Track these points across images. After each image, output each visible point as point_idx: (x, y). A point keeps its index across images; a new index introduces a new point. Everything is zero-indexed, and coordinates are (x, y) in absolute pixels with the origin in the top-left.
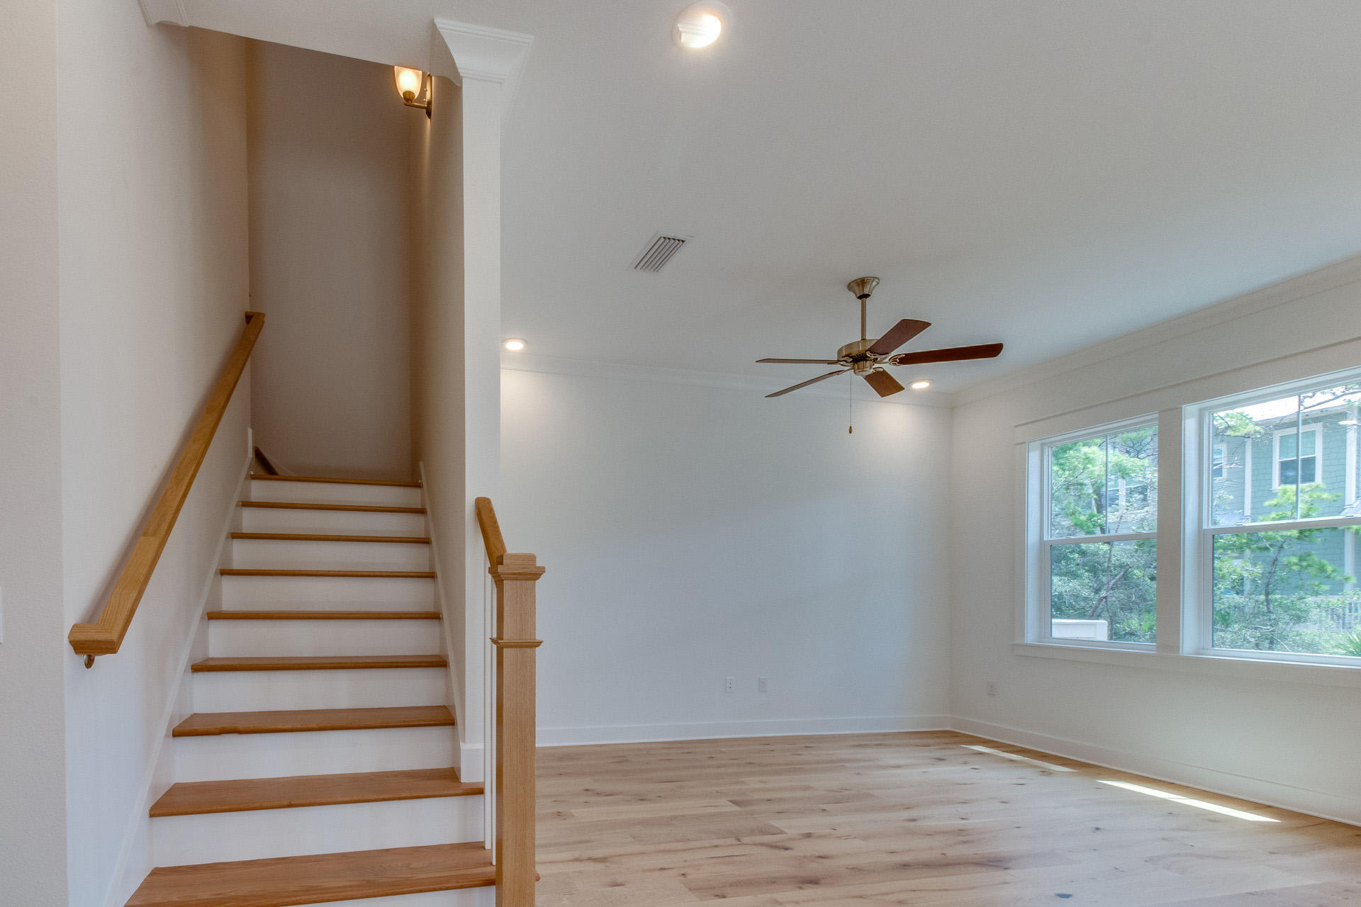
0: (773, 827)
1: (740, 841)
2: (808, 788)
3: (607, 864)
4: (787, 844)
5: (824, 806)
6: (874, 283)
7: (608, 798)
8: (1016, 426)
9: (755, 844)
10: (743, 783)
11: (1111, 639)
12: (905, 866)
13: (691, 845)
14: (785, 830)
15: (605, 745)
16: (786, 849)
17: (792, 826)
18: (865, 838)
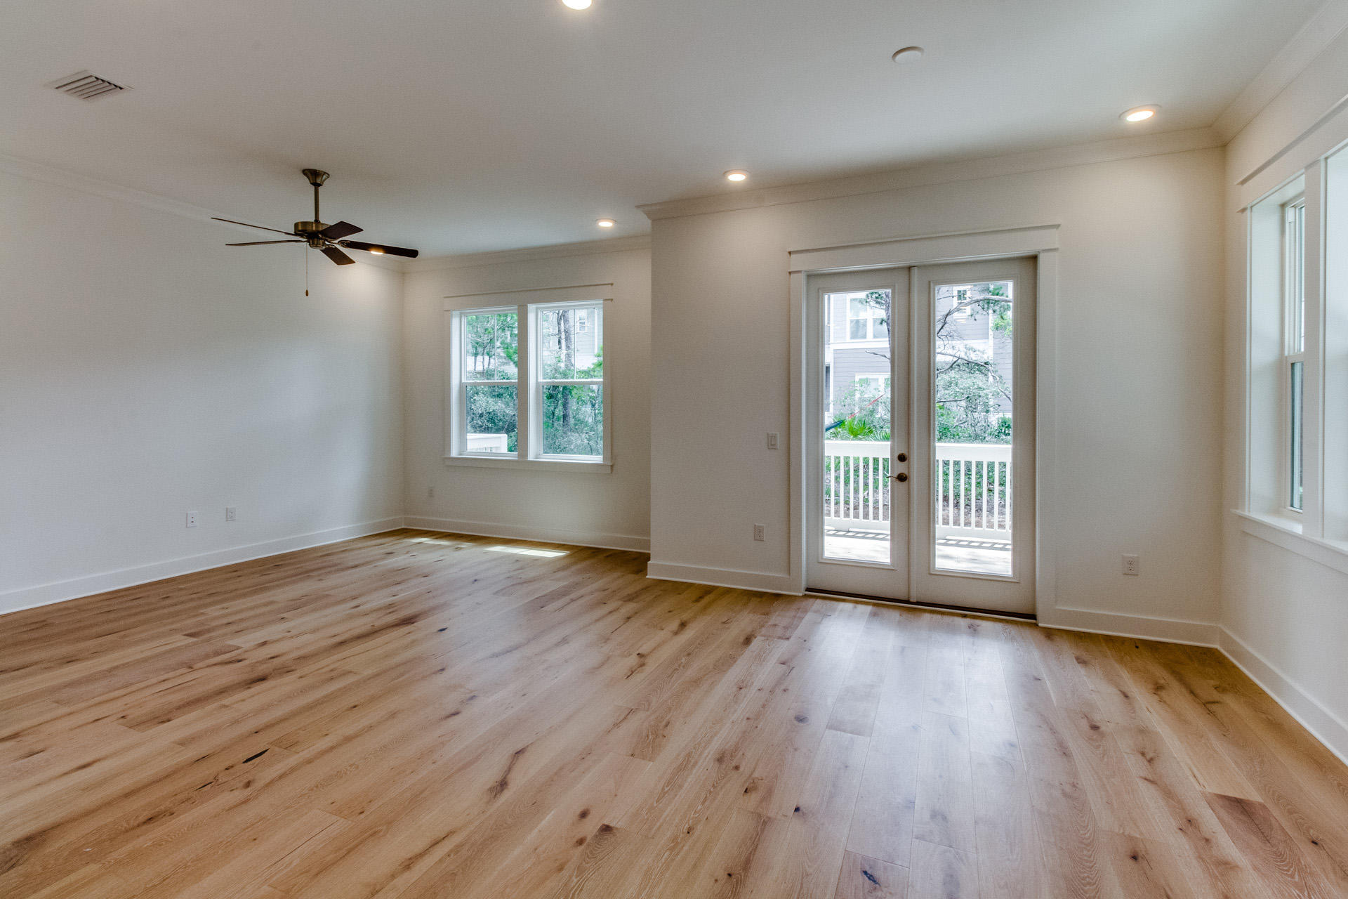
0: (229, 646)
1: (192, 668)
2: (272, 603)
3: (19, 739)
4: (240, 658)
5: (283, 615)
6: (324, 177)
7: (16, 672)
8: (445, 297)
9: (208, 666)
10: (202, 614)
11: (511, 451)
12: (342, 643)
13: (134, 688)
14: (243, 645)
15: (14, 613)
16: (240, 661)
17: (246, 641)
18: (314, 631)
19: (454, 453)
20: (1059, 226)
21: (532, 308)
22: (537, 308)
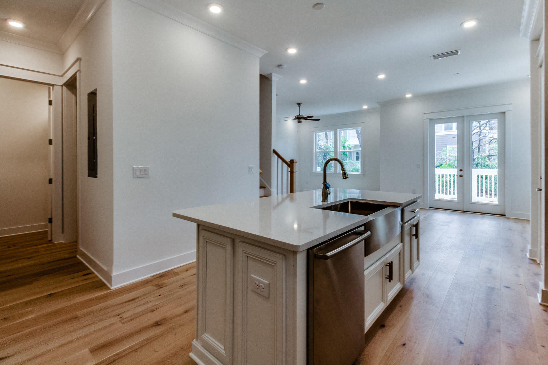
6: (301, 104)
19: (314, 171)
20: (512, 104)
21: (338, 130)
22: (339, 130)
